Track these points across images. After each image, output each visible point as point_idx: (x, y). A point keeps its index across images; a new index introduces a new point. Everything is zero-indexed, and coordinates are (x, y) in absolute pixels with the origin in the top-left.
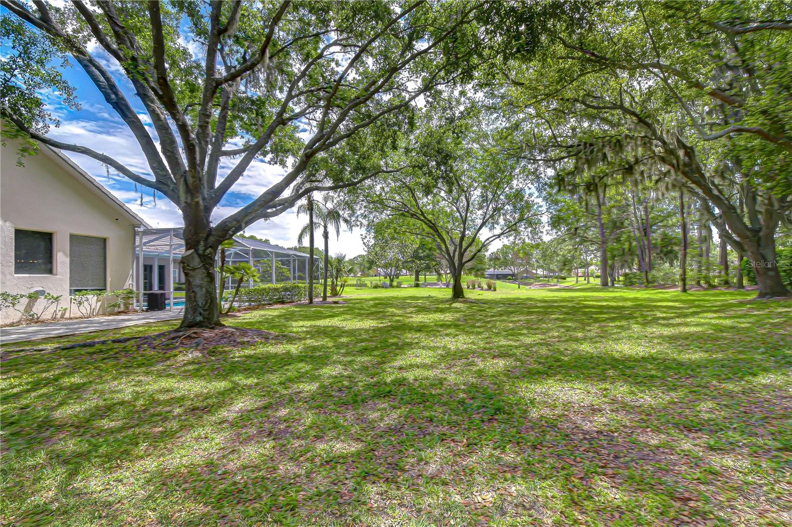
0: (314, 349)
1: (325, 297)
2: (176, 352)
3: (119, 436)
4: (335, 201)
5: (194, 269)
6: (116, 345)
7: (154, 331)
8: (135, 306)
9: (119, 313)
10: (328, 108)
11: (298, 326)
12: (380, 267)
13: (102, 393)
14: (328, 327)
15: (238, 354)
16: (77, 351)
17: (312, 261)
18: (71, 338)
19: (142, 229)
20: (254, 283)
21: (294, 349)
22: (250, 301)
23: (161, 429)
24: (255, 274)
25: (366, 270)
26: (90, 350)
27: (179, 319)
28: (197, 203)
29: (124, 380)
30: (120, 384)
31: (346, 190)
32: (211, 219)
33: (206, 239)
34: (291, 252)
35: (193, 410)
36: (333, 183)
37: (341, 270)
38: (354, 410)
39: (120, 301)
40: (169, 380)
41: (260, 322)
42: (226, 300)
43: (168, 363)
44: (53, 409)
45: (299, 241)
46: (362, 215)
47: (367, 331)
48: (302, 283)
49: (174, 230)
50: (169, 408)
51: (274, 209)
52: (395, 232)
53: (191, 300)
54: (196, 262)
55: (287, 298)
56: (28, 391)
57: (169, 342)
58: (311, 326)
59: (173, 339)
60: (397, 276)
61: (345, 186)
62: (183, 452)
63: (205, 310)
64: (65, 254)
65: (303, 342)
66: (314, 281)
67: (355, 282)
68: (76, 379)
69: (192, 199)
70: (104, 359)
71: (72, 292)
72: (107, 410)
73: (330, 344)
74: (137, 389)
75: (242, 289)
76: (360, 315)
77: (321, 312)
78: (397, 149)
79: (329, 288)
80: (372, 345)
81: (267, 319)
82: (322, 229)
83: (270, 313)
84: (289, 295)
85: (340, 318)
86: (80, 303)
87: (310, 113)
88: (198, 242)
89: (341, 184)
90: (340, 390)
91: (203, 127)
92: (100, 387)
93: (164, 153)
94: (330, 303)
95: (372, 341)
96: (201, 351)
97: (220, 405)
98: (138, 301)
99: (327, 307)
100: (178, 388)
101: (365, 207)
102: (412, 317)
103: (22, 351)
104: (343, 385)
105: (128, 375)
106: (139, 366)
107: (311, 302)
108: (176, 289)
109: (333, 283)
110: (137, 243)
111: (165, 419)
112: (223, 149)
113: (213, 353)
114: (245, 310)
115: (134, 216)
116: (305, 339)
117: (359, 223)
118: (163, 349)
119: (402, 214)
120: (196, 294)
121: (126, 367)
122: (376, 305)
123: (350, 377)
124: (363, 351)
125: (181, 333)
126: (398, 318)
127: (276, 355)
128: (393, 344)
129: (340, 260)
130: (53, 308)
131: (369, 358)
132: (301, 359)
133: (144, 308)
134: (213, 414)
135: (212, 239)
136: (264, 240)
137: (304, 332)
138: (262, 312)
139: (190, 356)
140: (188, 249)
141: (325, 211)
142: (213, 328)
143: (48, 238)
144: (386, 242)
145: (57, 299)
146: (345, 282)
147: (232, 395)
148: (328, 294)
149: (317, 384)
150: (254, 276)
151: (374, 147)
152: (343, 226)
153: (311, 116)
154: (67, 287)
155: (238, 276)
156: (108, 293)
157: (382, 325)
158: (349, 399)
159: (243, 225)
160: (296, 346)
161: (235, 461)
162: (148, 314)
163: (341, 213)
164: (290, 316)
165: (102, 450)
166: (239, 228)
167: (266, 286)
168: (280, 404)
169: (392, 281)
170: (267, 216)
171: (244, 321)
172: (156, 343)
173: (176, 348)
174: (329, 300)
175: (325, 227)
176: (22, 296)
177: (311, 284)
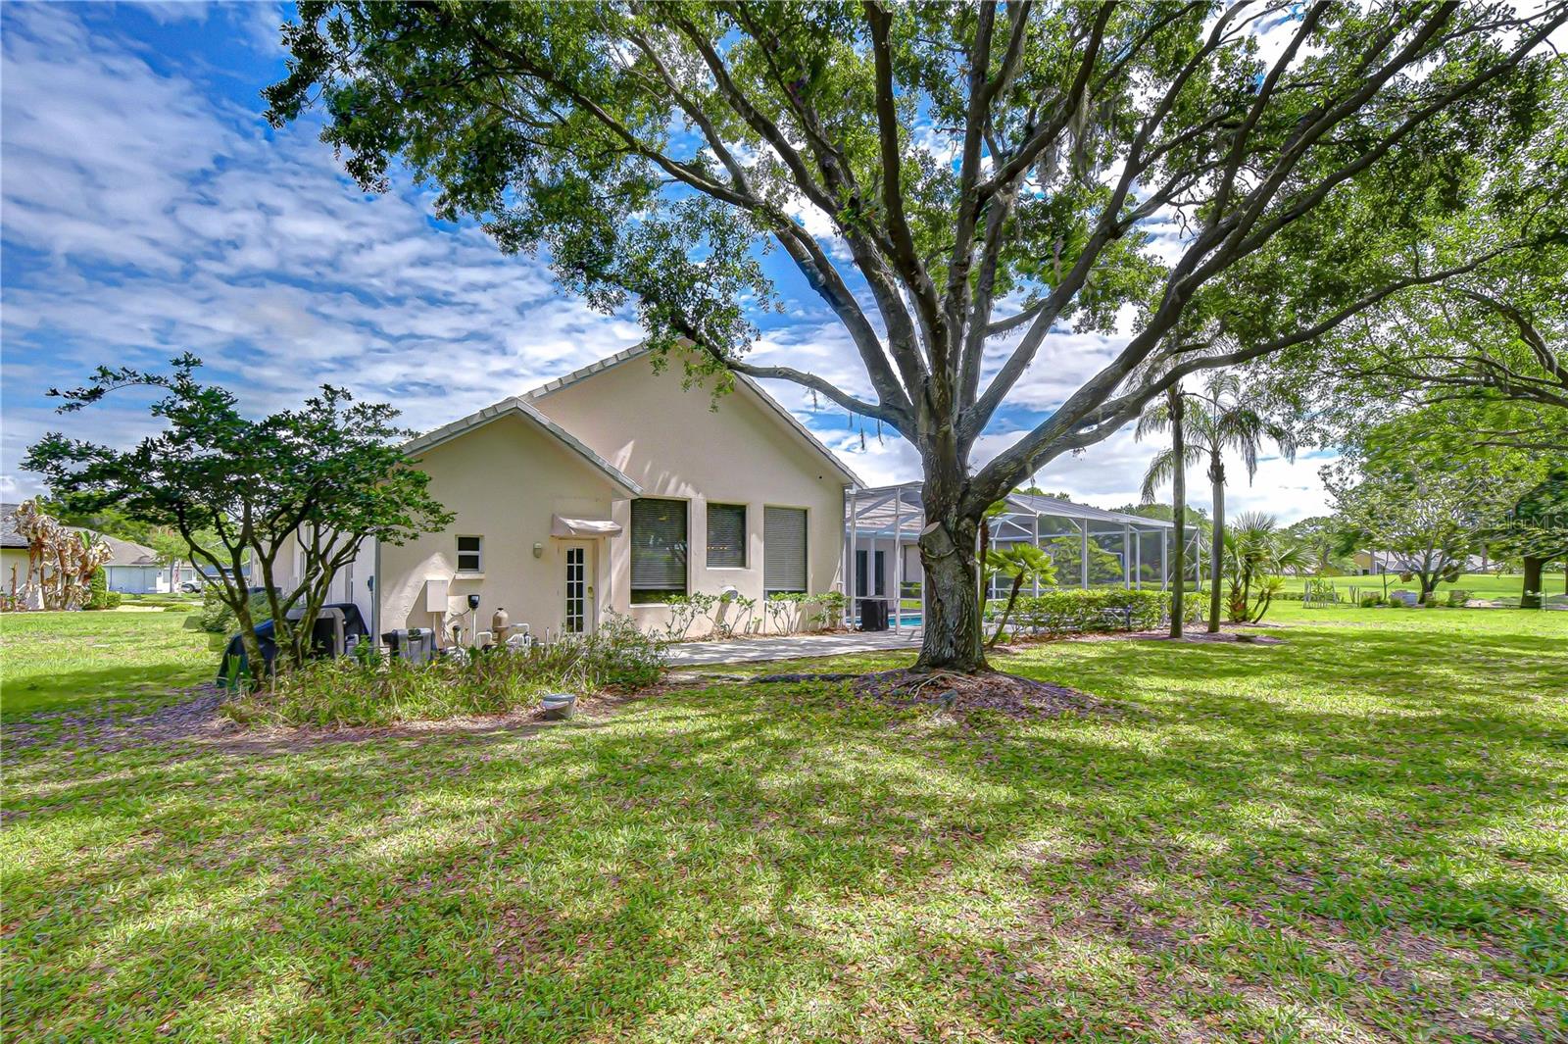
0: (1200, 749)
1: (1214, 625)
2: (913, 709)
3: (845, 842)
4: (1243, 388)
5: (940, 559)
6: (827, 685)
7: (878, 667)
8: (844, 621)
9: (823, 632)
10: (1233, 163)
11: (1153, 688)
12: (1381, 547)
13: (815, 763)
14: (1232, 698)
15: (1025, 733)
16: (779, 687)
17: (1180, 535)
18: (769, 665)
19: (853, 492)
20: (1045, 587)
21: (1149, 742)
22: (1036, 623)
23: (903, 849)
24: (1047, 567)
25: (1332, 556)
26: (794, 688)
27: (914, 650)
28: (947, 433)
29: (841, 747)
30: (836, 752)
31: (1276, 355)
32: (969, 461)
33: (961, 501)
34: (1125, 519)
35: (954, 828)
36: (1242, 343)
37: (1259, 558)
38: (1352, 939)
39: (825, 611)
40: (908, 760)
41: (1060, 670)
42: (991, 620)
43: (903, 728)
44: (758, 773)
45: (1145, 492)
46: (1326, 412)
47: (1359, 723)
48: (1154, 589)
49: (903, 487)
50: (913, 814)
51: (1095, 427)
52: (1446, 447)
53: (934, 614)
54: (944, 546)
55: (1117, 621)
56: (729, 739)
57: (902, 690)
58: (1184, 693)
59: (908, 685)
60: (1452, 574)
61: (1275, 346)
62: (946, 908)
63: (959, 637)
64: (758, 534)
65: (1170, 728)
66: (1186, 584)
67: (1300, 589)
68: (778, 733)
69: (938, 428)
70: (812, 705)
71: (769, 594)
72: (823, 794)
73: (1247, 746)
74: (861, 766)
75: (1020, 599)
76: (1330, 677)
77: (1207, 660)
78: (1462, 208)
79: (1225, 602)
80: (1384, 765)
81: (1075, 664)
82: (1206, 460)
83: (1079, 653)
84: (1120, 615)
85: (1264, 679)
86: (776, 612)
87: (1180, 191)
88: (947, 508)
89: (1264, 341)
90: (1294, 871)
91: (956, 289)
92: (811, 751)
93: (893, 352)
94: (1229, 639)
95: (1380, 755)
96: (957, 714)
97: (1004, 832)
98: (848, 613)
99: (1223, 649)
100: (924, 779)
101: (1339, 389)
102: (1532, 701)
103: (719, 677)
104: (1302, 860)
105: (847, 738)
106: (861, 726)
107: (1176, 632)
108: (905, 594)
109: (1236, 590)
110: (848, 514)
111: (909, 834)
112: (991, 322)
113: (975, 722)
114: (1025, 640)
115: (843, 470)
116: (1173, 721)
117: (1316, 437)
118: (894, 702)
119: (1477, 395)
120: (943, 605)
121: (842, 725)
122: (1378, 655)
123: (1321, 843)
124: (1356, 779)
125: (920, 677)
126: (1469, 699)
127: (1106, 751)
128: (1460, 775)
129: (1257, 532)
130: (745, 618)
131: (1381, 803)
132: (1170, 767)
133: (858, 625)
134: (991, 848)
135: (971, 499)
136: (1057, 494)
137: (1168, 704)
138: (1063, 649)
139: (937, 720)
140: (930, 522)
141: (1214, 414)
142: (973, 673)
143: (740, 512)
144: (1408, 477)
145: (750, 604)
146: (1273, 587)
147: (1025, 818)
148: (1224, 617)
149: (1226, 841)
150: (1044, 572)
151: (1378, 222)
152: (1267, 445)
153: (1184, 196)
154: (761, 587)
155: (1012, 572)
156: (809, 598)
157: (1413, 713)
158: (1331, 901)
159: (1029, 467)
160: (1154, 736)
161: (1048, 965)
162: (864, 636)
163: (1261, 415)
164: (1127, 663)
165: (825, 859)
166: (1021, 475)
167: (1072, 593)
168: (1134, 864)
169: (1429, 588)
170: (1077, 444)
171: (1028, 664)
172: (882, 688)
173: (913, 703)
174: (1223, 630)
175: (1215, 454)
176: (715, 598)
177: (1178, 591)
